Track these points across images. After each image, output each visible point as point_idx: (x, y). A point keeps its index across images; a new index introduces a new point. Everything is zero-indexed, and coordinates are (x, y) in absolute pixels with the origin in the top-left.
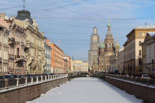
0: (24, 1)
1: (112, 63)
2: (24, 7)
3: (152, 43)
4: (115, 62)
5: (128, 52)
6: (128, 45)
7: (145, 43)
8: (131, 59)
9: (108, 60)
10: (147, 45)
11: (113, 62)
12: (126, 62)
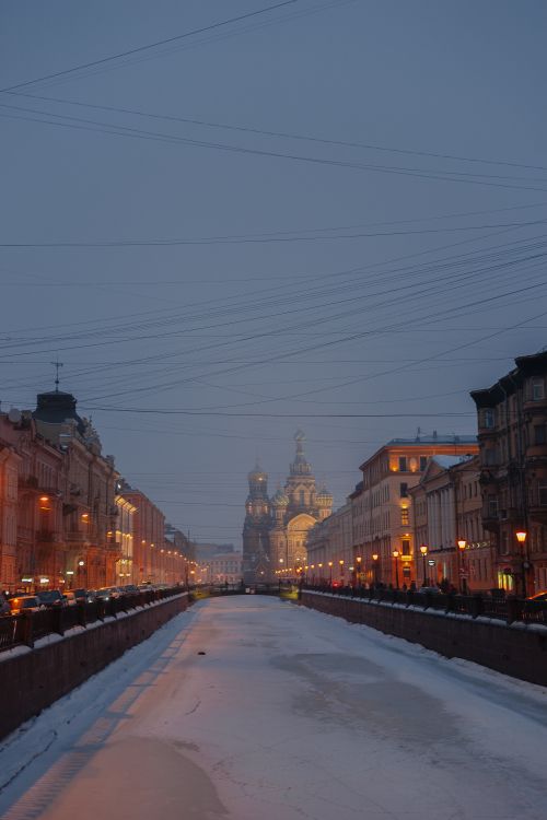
0: (57, 365)
1: (315, 549)
2: (57, 382)
3: (446, 488)
4: (323, 547)
5: (367, 516)
6: (366, 494)
7: (424, 488)
8: (377, 538)
9: (298, 543)
10: (428, 495)
11: (317, 546)
12: (361, 546)
